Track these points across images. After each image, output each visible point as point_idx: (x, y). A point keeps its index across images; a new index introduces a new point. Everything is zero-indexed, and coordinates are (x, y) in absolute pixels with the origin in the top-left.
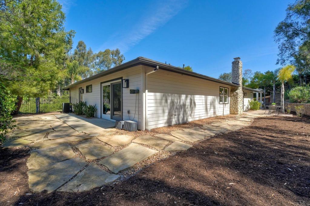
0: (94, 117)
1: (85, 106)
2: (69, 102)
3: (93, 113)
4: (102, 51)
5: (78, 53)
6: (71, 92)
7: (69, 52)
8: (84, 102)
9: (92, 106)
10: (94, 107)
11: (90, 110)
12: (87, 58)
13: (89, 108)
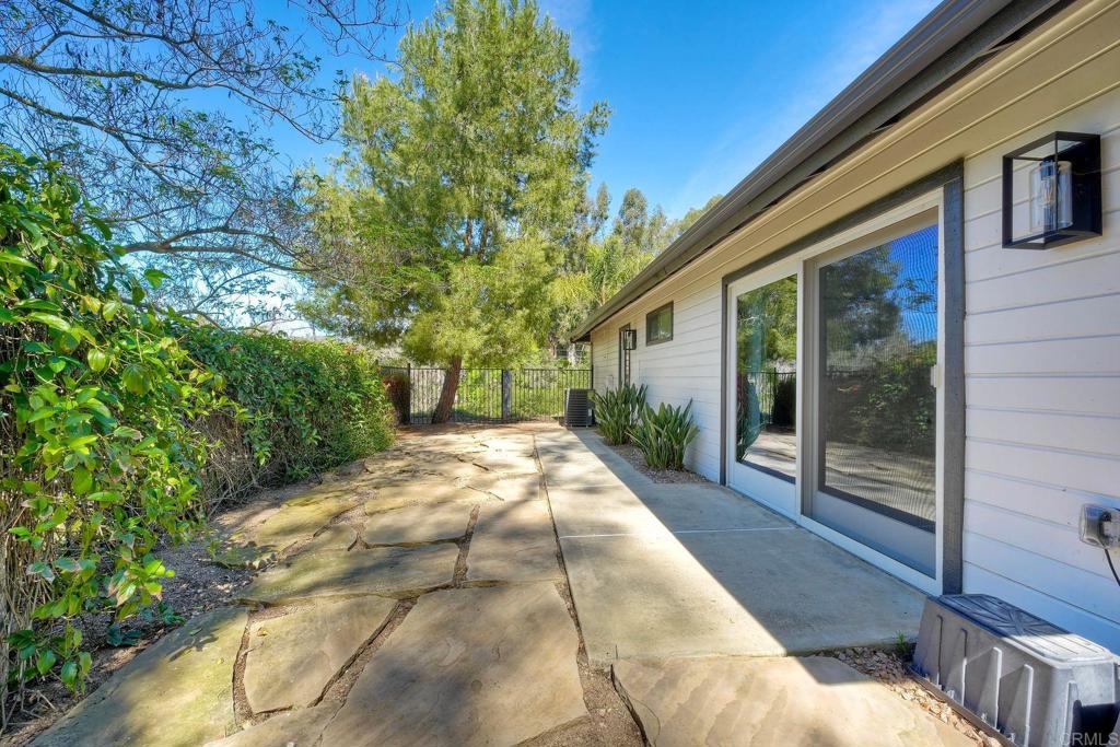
0: (680, 468)
1: (641, 408)
2: (585, 386)
3: (676, 447)
4: (697, 209)
5: (624, 228)
6: (595, 350)
7: (600, 231)
8: (638, 387)
9: (675, 408)
10: (685, 415)
11: (663, 432)
12: (650, 240)
13: (657, 421)
